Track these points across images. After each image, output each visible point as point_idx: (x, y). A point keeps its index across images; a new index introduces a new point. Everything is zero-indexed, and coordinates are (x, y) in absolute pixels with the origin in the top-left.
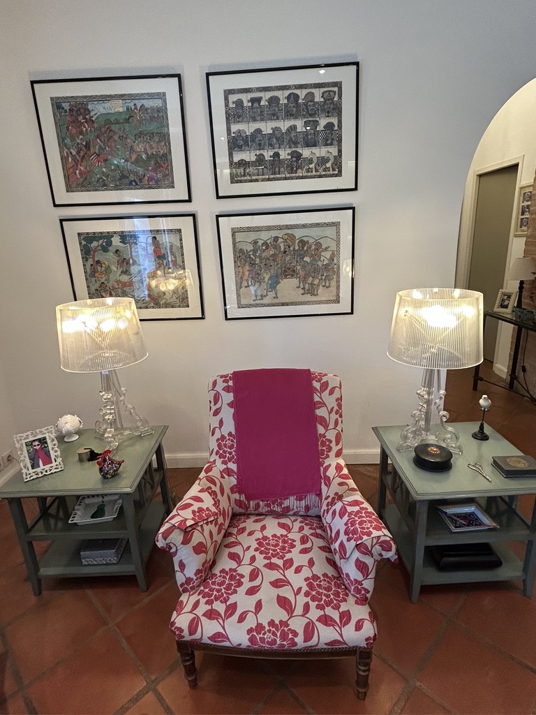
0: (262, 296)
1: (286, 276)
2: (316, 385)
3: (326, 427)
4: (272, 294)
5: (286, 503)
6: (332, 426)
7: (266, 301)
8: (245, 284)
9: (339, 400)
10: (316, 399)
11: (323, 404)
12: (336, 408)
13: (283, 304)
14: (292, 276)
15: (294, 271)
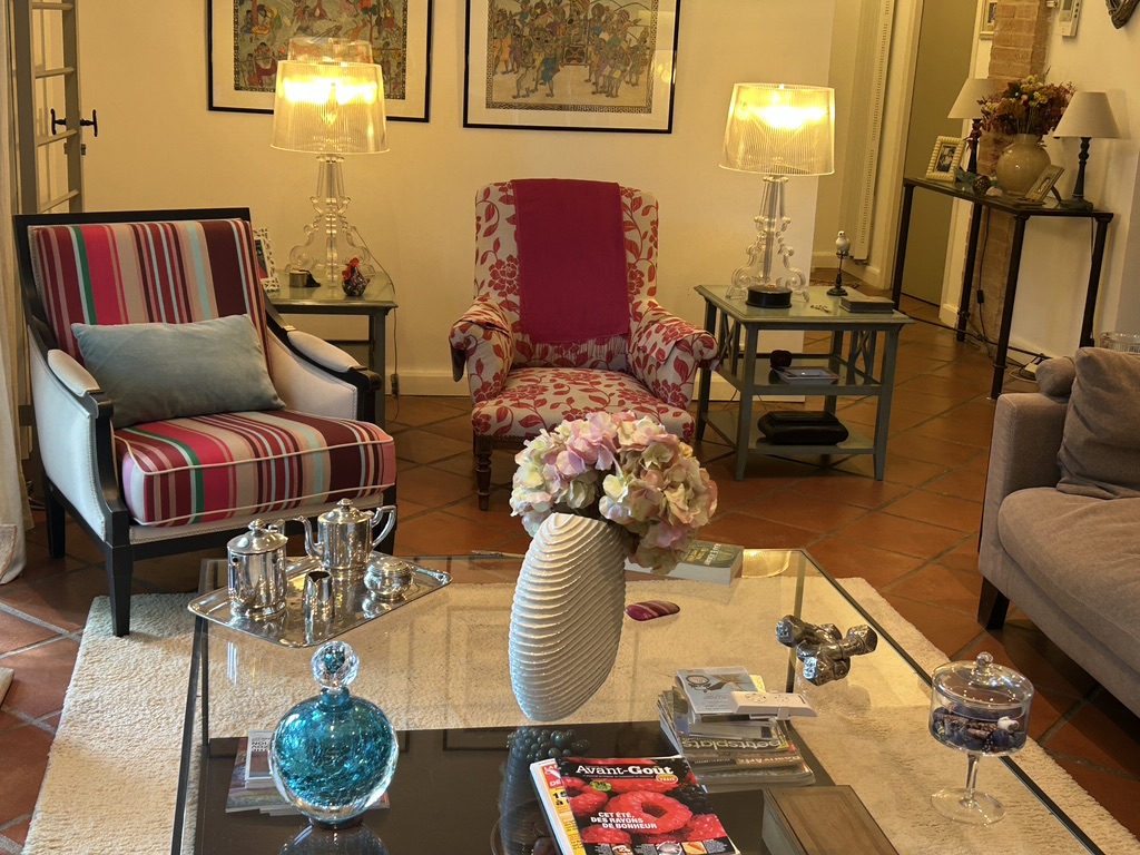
0: (527, 90)
1: (569, 61)
2: (626, 201)
3: (637, 255)
4: (543, 89)
5: (583, 348)
6: (644, 255)
7: (533, 99)
8: (502, 67)
9: (655, 223)
10: (626, 217)
11: (634, 226)
12: (650, 233)
13: (561, 108)
14: (580, 61)
15: (582, 53)
